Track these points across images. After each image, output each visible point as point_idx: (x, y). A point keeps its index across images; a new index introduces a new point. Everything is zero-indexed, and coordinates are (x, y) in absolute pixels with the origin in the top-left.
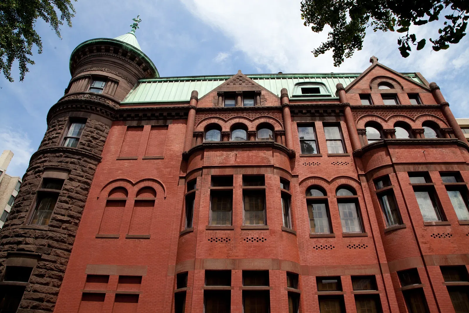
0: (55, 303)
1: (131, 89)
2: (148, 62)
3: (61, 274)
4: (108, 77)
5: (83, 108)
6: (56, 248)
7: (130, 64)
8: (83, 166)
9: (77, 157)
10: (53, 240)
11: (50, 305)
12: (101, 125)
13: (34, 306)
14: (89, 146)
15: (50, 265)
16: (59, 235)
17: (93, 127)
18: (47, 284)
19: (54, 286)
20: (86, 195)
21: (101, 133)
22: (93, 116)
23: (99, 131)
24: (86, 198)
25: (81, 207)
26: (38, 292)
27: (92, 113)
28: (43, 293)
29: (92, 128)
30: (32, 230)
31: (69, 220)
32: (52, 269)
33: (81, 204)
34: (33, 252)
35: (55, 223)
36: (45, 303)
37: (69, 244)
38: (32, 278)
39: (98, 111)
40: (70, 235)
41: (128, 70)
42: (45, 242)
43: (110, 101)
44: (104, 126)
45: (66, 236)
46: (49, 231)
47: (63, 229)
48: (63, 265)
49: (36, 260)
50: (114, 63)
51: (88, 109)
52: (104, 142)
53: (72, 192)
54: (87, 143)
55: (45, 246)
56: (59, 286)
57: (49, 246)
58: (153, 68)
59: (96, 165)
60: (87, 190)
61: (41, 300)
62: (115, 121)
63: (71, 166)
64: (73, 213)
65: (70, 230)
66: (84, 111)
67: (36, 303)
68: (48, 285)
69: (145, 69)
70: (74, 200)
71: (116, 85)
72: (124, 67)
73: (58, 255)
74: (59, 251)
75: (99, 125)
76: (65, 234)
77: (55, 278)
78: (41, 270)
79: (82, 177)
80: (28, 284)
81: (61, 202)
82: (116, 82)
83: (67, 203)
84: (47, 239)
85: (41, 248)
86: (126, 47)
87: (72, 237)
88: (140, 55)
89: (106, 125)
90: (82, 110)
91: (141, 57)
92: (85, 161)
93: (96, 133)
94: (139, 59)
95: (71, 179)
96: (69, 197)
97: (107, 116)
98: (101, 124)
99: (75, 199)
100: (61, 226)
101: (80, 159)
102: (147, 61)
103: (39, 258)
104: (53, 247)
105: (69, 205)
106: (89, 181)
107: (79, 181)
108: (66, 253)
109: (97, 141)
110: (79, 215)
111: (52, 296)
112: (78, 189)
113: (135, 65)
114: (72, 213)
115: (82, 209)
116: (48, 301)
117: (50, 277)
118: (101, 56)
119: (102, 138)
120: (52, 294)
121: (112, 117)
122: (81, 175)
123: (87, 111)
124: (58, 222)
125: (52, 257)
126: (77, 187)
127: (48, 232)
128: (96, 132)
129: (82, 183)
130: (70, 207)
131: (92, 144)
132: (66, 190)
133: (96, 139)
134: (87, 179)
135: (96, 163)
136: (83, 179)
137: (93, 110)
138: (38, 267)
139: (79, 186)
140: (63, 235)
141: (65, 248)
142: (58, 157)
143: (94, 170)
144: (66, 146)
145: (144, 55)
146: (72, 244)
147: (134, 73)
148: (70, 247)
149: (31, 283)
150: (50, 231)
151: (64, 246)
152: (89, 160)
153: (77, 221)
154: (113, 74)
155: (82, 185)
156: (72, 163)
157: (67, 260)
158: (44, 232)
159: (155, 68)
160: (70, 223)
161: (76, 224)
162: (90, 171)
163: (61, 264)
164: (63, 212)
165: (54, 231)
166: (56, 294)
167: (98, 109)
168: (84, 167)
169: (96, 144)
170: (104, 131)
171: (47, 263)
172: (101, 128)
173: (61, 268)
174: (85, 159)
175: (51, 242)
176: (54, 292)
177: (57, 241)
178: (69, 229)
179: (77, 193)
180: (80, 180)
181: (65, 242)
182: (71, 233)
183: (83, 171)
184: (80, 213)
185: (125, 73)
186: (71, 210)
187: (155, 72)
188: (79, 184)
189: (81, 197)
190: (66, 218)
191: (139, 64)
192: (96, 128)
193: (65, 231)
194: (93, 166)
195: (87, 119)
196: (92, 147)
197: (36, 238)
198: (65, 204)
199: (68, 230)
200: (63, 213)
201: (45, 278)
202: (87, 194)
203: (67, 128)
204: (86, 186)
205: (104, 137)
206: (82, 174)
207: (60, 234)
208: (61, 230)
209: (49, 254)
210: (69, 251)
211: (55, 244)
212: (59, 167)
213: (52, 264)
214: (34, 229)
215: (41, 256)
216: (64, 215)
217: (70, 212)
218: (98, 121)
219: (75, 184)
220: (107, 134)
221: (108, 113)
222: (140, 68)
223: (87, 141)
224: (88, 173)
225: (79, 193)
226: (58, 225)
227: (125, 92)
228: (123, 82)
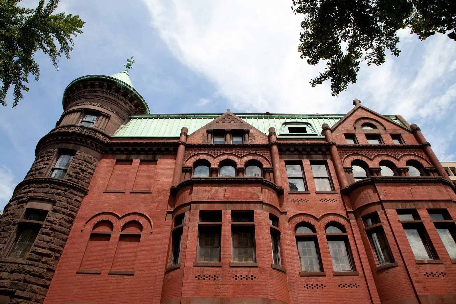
1: (122, 124)
2: (140, 100)
4: (100, 111)
5: (73, 140)
6: (32, 284)
7: (122, 101)
8: (69, 198)
9: (64, 189)
10: (30, 275)
12: (90, 158)
14: (76, 178)
15: (23, 302)
16: (37, 269)
17: (82, 159)
20: (69, 228)
21: (89, 165)
22: (82, 148)
23: (87, 164)
24: (69, 231)
25: (63, 240)
27: (82, 145)
29: (81, 160)
30: (8, 264)
31: (50, 254)
33: (64, 236)
34: (7, 287)
35: (34, 256)
37: (48, 279)
39: (88, 144)
40: (49, 270)
41: (120, 105)
42: (21, 276)
43: (101, 135)
44: (93, 159)
45: (45, 270)
46: (26, 264)
47: (43, 263)
48: (38, 302)
49: (8, 297)
51: (78, 141)
52: (92, 174)
53: (55, 224)
54: (74, 175)
55: (20, 281)
57: (25, 281)
58: (144, 105)
59: (82, 197)
60: (71, 222)
62: (104, 154)
63: (57, 198)
64: (55, 246)
65: (49, 264)
66: (74, 144)
69: (136, 106)
70: (57, 233)
71: (107, 120)
72: (116, 103)
73: (34, 292)
74: (35, 287)
75: (88, 157)
76: (44, 268)
79: (67, 208)
81: (43, 234)
82: (108, 117)
83: (48, 234)
84: (24, 273)
85: (16, 284)
86: (119, 84)
87: (51, 272)
88: (132, 92)
89: (94, 158)
90: (72, 142)
91: (133, 94)
92: (71, 193)
93: (85, 165)
94: (131, 96)
95: (55, 211)
96: (51, 229)
97: (96, 149)
98: (90, 156)
99: (58, 231)
100: (40, 260)
101: (66, 191)
102: (139, 98)
103: (12, 294)
104: (29, 283)
105: (51, 238)
106: (74, 213)
107: (64, 213)
108: (43, 289)
109: (85, 173)
110: (60, 249)
112: (62, 221)
113: (127, 101)
114: (53, 246)
115: (64, 242)
118: (95, 91)
119: (90, 171)
121: (101, 150)
122: (66, 206)
123: (77, 143)
124: (38, 256)
125: (27, 294)
126: (60, 219)
127: (26, 266)
128: (84, 164)
129: (66, 215)
130: (51, 240)
131: (79, 176)
132: (50, 222)
133: (85, 171)
134: (72, 211)
135: (83, 195)
136: (68, 211)
137: (83, 142)
139: (63, 218)
140: (42, 270)
141: (42, 283)
142: (44, 187)
143: (80, 202)
144: (53, 176)
145: (137, 92)
146: (50, 280)
147: (125, 109)
148: (48, 282)
150: (29, 265)
151: (41, 281)
152: (75, 192)
153: (58, 255)
154: (105, 109)
155: (66, 217)
156: (57, 194)
157: (42, 297)
158: (21, 266)
159: (147, 105)
160: (51, 257)
161: (57, 258)
162: (76, 203)
163: (36, 301)
164: (44, 244)
165: (32, 265)
167: (88, 142)
168: (70, 198)
169: (84, 176)
170: (93, 163)
171: (20, 300)
172: (90, 160)
174: (72, 190)
175: (27, 277)
177: (34, 275)
178: (49, 262)
179: (60, 225)
180: (64, 212)
181: (43, 277)
182: (51, 267)
183: (68, 203)
184: (62, 246)
185: (117, 109)
186: (53, 243)
187: (146, 109)
188: (63, 216)
189: (64, 229)
190: (46, 252)
191: (131, 100)
192: (85, 161)
193: (45, 266)
194: (79, 198)
195: (76, 151)
196: (79, 179)
197: (12, 272)
198: (46, 236)
199: (47, 264)
200: (44, 246)
202: (71, 227)
203: (55, 160)
204: (70, 219)
205: (92, 169)
206: (67, 205)
207: (39, 268)
208: (40, 264)
209: (24, 290)
210: (47, 287)
211: (32, 279)
212: (44, 198)
213: (26, 301)
214: (11, 263)
215: (15, 292)
216: (44, 248)
217: (52, 245)
218: (88, 154)
219: (59, 216)
220: (96, 166)
221: (98, 146)
222: (132, 105)
223: (74, 173)
224: (74, 206)
225: (62, 226)
226: (37, 259)
227: (116, 128)
228: (114, 117)
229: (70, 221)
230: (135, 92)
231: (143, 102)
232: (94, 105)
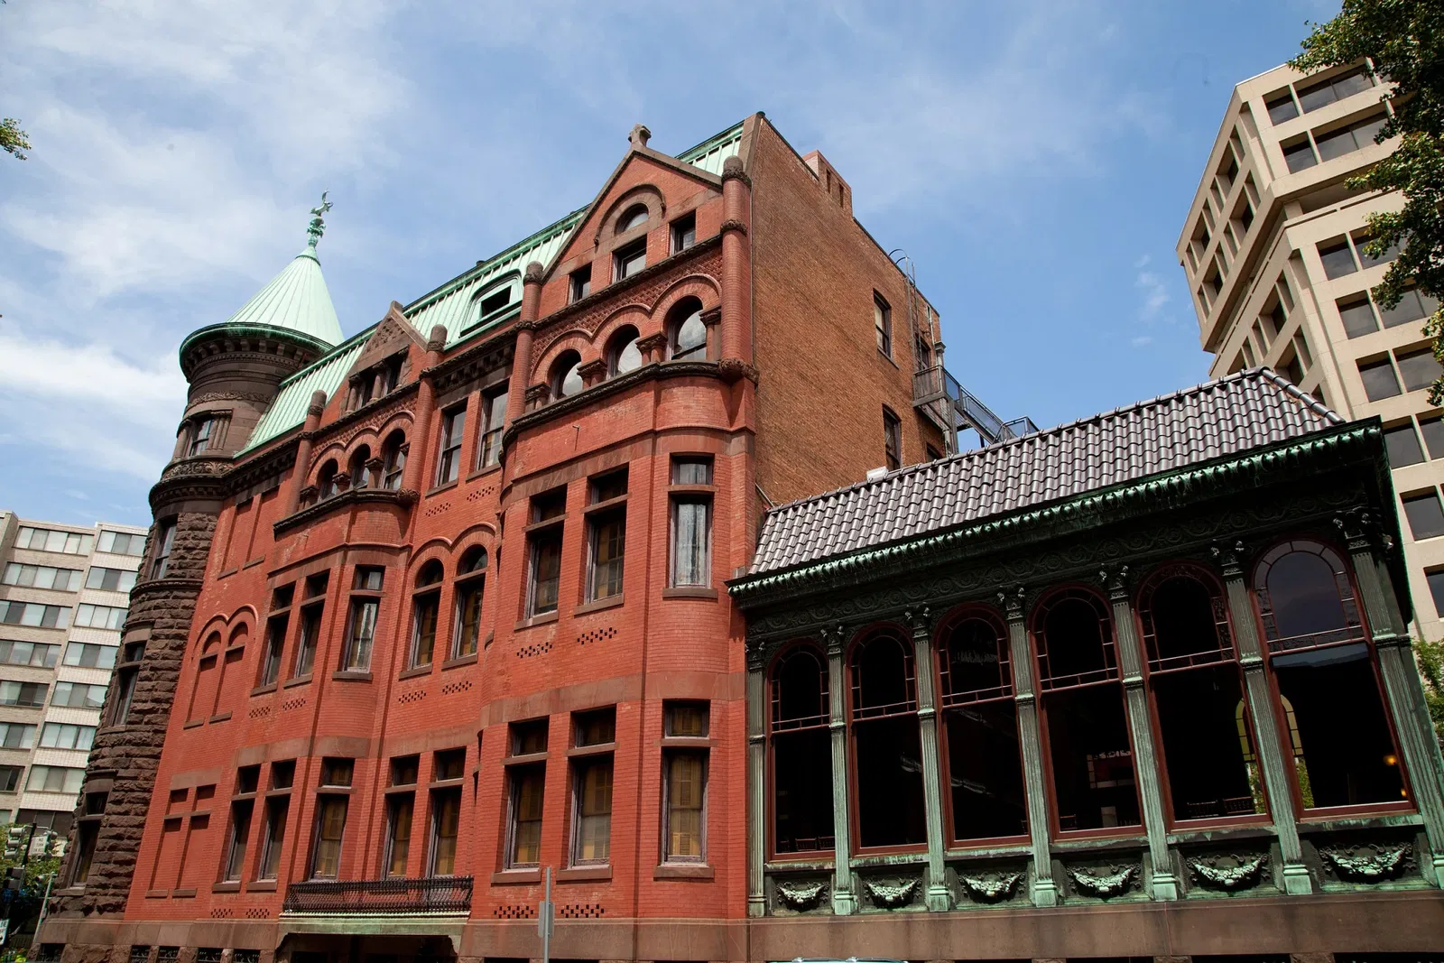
0: (140, 839)
1: (262, 413)
2: (288, 338)
3: (146, 795)
4: (211, 411)
5: (171, 497)
6: (136, 756)
7: (254, 360)
9: (163, 594)
10: (133, 745)
11: (134, 842)
12: (201, 519)
13: (111, 846)
14: (180, 568)
15: (129, 784)
16: (139, 735)
17: (187, 528)
18: (126, 813)
19: (137, 814)
20: (180, 658)
21: (200, 534)
22: (188, 505)
23: (196, 533)
24: (180, 663)
25: (172, 680)
26: (116, 826)
27: (185, 500)
28: (122, 826)
29: (184, 530)
30: (105, 736)
31: (153, 708)
32: (132, 791)
33: (172, 675)
34: (109, 768)
35: (134, 717)
36: (126, 841)
37: (156, 746)
38: (109, 807)
39: (192, 493)
40: (156, 732)
41: (251, 375)
42: (120, 750)
43: (213, 464)
44: (206, 519)
45: (151, 734)
46: (126, 731)
47: (146, 723)
48: (147, 780)
49: (112, 780)
50: (223, 374)
51: (178, 496)
52: (207, 549)
53: (156, 659)
54: (177, 562)
55: (121, 756)
56: (144, 814)
57: (128, 755)
58: (304, 341)
59: (195, 598)
60: (180, 648)
61: (119, 837)
62: (225, 499)
63: (155, 613)
64: (160, 693)
65: (155, 724)
66: (174, 502)
67: (113, 842)
68: (128, 815)
69: (290, 353)
70: (160, 672)
71: (227, 422)
72: (240, 374)
73: (140, 767)
74: (140, 761)
75: (197, 519)
76: (149, 732)
77: (138, 803)
78: (117, 794)
79: (171, 627)
80: (103, 817)
81: (141, 680)
82: (226, 416)
83: (150, 680)
84: (125, 745)
85: (117, 761)
86: (233, 331)
87: (159, 735)
88: (263, 332)
89: (208, 515)
90: (171, 500)
91: (268, 336)
92: (175, 597)
93: (193, 538)
94: (268, 342)
95: (155, 638)
96: (152, 669)
97: (209, 497)
98: (201, 516)
99: (161, 669)
100: (142, 721)
101: (166, 597)
102: (282, 336)
103: (114, 776)
104: (132, 756)
105: (153, 683)
106: (182, 632)
107: (167, 637)
108: (151, 761)
109: (194, 552)
110: (170, 695)
111: (135, 830)
112: (167, 651)
113: (263, 357)
114: (156, 694)
115: (173, 684)
116: (130, 838)
117: (130, 802)
118: (204, 367)
119: (203, 544)
120: (134, 826)
121: (219, 494)
122: (169, 624)
123: (178, 499)
125: (131, 772)
126: (163, 648)
127: (126, 733)
128: (192, 535)
129: (172, 638)
130: (153, 686)
131: (185, 561)
132: (148, 657)
133: (194, 549)
134: (179, 628)
135: (195, 594)
136: (174, 631)
137: (185, 494)
138: (114, 790)
139: (166, 645)
140: (146, 734)
141: (149, 753)
142: (140, 602)
143: (193, 608)
144: (161, 577)
145: (274, 327)
146: (160, 745)
147: (264, 376)
148: (158, 750)
149: (107, 814)
150: (128, 731)
151: (147, 751)
152: (181, 594)
153: (166, 706)
154: (221, 401)
155: (171, 642)
156: (156, 607)
157: (153, 771)
158: (119, 735)
159: (312, 338)
160: (156, 712)
161: (166, 711)
162: (185, 613)
163: (145, 779)
164: (144, 695)
165: (133, 731)
166: (141, 826)
167: (192, 489)
168: (175, 608)
169: (193, 559)
170: (206, 527)
171: (124, 782)
172: (200, 524)
173: (145, 786)
174: (175, 593)
175: (128, 748)
176: (137, 823)
177: (137, 745)
178: (154, 721)
179: (164, 658)
180: (168, 635)
181: (148, 745)
182: (156, 727)
183: (173, 617)
184: (172, 690)
185: (243, 386)
186: (156, 690)
187: (315, 348)
188: (167, 641)
189: (170, 663)
190: (149, 705)
191: (273, 350)
192: (192, 529)
193: (149, 727)
194: (187, 602)
195: (177, 516)
196: (185, 568)
197: (113, 746)
198: (147, 682)
199: (153, 724)
200: (143, 698)
201: (123, 805)
202: (181, 655)
203: (158, 542)
204: (178, 642)
205: (207, 539)
206: (171, 622)
207: (142, 733)
208: (142, 727)
209: (127, 768)
210: (157, 757)
211: (135, 750)
212: (141, 621)
213: (131, 781)
214: (111, 733)
215: (117, 772)
216: (145, 702)
217: (155, 693)
218: (195, 513)
219: (161, 643)
220: (213, 530)
221: (210, 490)
222: (279, 357)
223: (177, 559)
224: (182, 618)
225: (167, 659)
226: (137, 720)
227: (247, 429)
228: (240, 408)
229: (178, 646)
230: (269, 330)
231: (299, 337)
232: (203, 402)
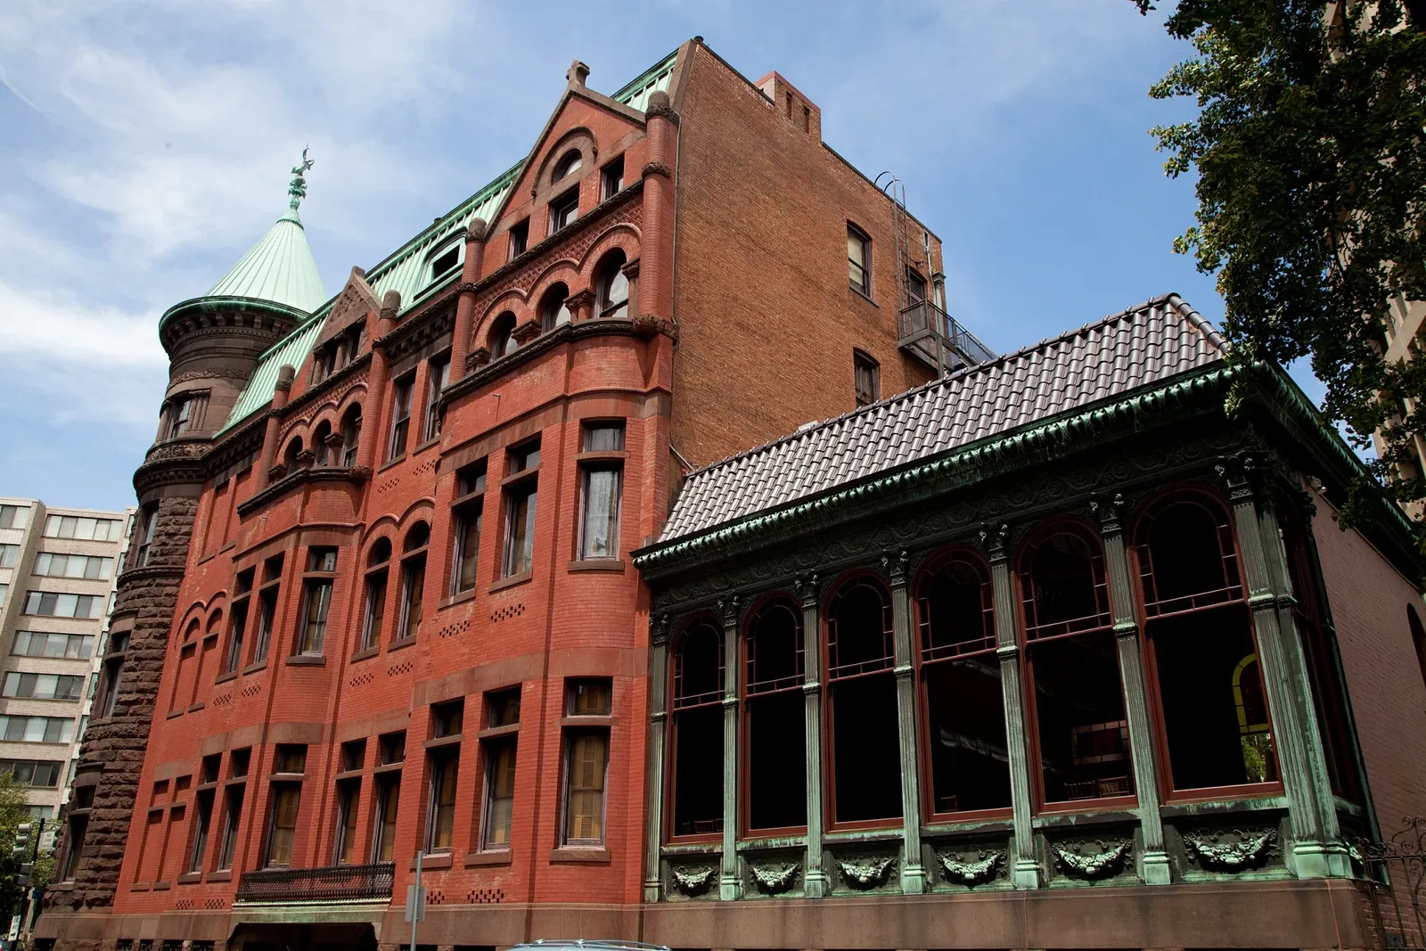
0: (127, 832)
1: (241, 391)
2: (264, 310)
3: (132, 787)
4: (189, 391)
5: (153, 482)
6: (122, 749)
7: (230, 335)
8: (155, 596)
9: (146, 583)
10: (119, 737)
11: (120, 836)
12: (182, 504)
13: (98, 840)
14: (162, 555)
15: (116, 777)
16: (124, 726)
17: (168, 513)
18: (113, 806)
19: (123, 807)
20: (164, 647)
21: (181, 519)
22: (169, 490)
23: (178, 518)
24: (164, 652)
25: (156, 670)
26: (103, 820)
27: (166, 485)
28: (109, 820)
29: (167, 515)
30: (96, 728)
31: (138, 698)
32: (118, 783)
33: (156, 664)
34: (96, 761)
35: (120, 709)
36: (113, 835)
37: (142, 737)
38: (97, 801)
39: (172, 477)
40: (141, 723)
41: (231, 351)
42: (107, 742)
43: (192, 446)
44: (187, 503)
45: (136, 725)
46: (112, 723)
47: (132, 715)
48: (133, 772)
49: (99, 773)
50: (198, 351)
51: (159, 480)
52: (189, 534)
53: (140, 649)
54: (160, 549)
55: (108, 748)
56: (130, 807)
57: (114, 748)
58: (282, 312)
59: (177, 585)
60: (164, 636)
61: (106, 831)
62: (204, 482)
63: (139, 602)
64: (144, 683)
65: (140, 715)
66: (156, 487)
67: (100, 836)
68: (115, 808)
69: (268, 325)
70: (144, 662)
71: (205, 402)
72: (217, 350)
73: (126, 760)
74: (126, 753)
75: (178, 503)
76: (134, 723)
77: (125, 795)
78: (104, 787)
79: (155, 616)
80: (91, 811)
81: (126, 671)
82: (205, 395)
83: (134, 670)
84: (111, 737)
85: (104, 754)
86: (206, 305)
87: (145, 726)
88: (238, 306)
89: (188, 499)
90: (153, 485)
91: (244, 309)
92: (158, 585)
93: (174, 523)
94: (243, 315)
95: (138, 627)
96: (137, 659)
97: (188, 480)
98: (181, 500)
99: (146, 659)
100: (127, 712)
101: (149, 585)
102: (259, 308)
103: (101, 769)
104: (118, 749)
105: (138, 673)
106: (165, 620)
107: (151, 626)
108: (136, 752)
109: (176, 538)
110: (154, 685)
111: (122, 823)
112: (151, 640)
113: (240, 331)
114: (141, 685)
115: (157, 673)
116: (117, 831)
117: (116, 795)
119: (185, 529)
120: (121, 819)
121: (199, 477)
122: (152, 613)
123: (158, 483)
124: (123, 707)
125: (118, 765)
126: (147, 638)
127: (112, 725)
128: (173, 521)
129: (156, 627)
130: (138, 677)
131: (167, 547)
132: (133, 648)
133: (175, 534)
134: (163, 616)
135: (177, 581)
136: (158, 619)
137: (165, 479)
138: (102, 783)
139: (150, 634)
140: (132, 726)
141: (135, 745)
142: (125, 591)
143: (175, 595)
145: (249, 299)
147: (242, 351)
148: (143, 741)
149: (95, 808)
150: (115, 723)
151: (133, 742)
152: (164, 582)
153: (151, 696)
154: (199, 380)
155: (155, 631)
156: (140, 596)
157: (140, 763)
158: (106, 727)
159: (290, 308)
160: (141, 703)
161: (151, 702)
162: (168, 601)
163: (131, 771)
164: (129, 687)
165: (119, 723)
166: (128, 819)
167: (171, 473)
168: (158, 596)
169: (175, 545)
170: (187, 512)
171: (110, 775)
172: (180, 508)
173: (132, 778)
174: (158, 581)
175: (115, 740)
176: (124, 816)
177: (123, 736)
178: (140, 712)
179: (148, 648)
180: (151, 624)
181: (134, 736)
182: (142, 718)
183: (156, 605)
184: (157, 680)
185: (221, 363)
186: (141, 680)
187: (293, 318)
188: (150, 630)
189: (154, 652)
190: (134, 697)
191: (249, 322)
192: (173, 514)
193: (134, 718)
194: (169, 590)
195: (157, 502)
196: (167, 554)
197: (100, 739)
198: (131, 673)
199: (138, 715)
200: (129, 689)
201: (110, 798)
202: (165, 644)
203: (142, 529)
204: (162, 631)
205: (188, 524)
206: (154, 610)
207: (128, 724)
208: (128, 718)
209: (114, 760)
210: (143, 748)
211: (121, 742)
212: (125, 610)
213: (117, 774)
214: (98, 726)
215: (104, 765)
216: (130, 693)
217: (139, 683)
218: (176, 497)
219: (145, 632)
220: (194, 515)
221: (190, 473)
222: (257, 330)
223: (159, 546)
224: (165, 606)
225: (150, 648)
226: (122, 712)
227: (226, 407)
228: (218, 386)
229: (161, 634)
230: (244, 303)
231: (275, 308)
232: (182, 381)
